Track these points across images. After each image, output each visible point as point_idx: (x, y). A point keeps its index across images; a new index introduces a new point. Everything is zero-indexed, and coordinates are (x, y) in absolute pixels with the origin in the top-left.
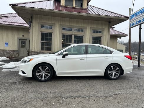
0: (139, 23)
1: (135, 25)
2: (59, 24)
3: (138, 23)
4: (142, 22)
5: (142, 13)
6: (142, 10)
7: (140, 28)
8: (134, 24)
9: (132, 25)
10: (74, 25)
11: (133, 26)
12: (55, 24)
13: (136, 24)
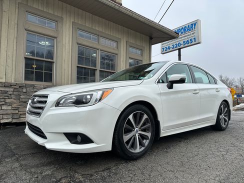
0: (179, 48)
1: (171, 49)
2: (72, 21)
3: (176, 47)
4: (182, 46)
5: (182, 33)
6: (183, 28)
7: (179, 55)
8: (169, 48)
9: (165, 49)
10: (100, 30)
11: (168, 50)
12: (62, 18)
13: (173, 48)
